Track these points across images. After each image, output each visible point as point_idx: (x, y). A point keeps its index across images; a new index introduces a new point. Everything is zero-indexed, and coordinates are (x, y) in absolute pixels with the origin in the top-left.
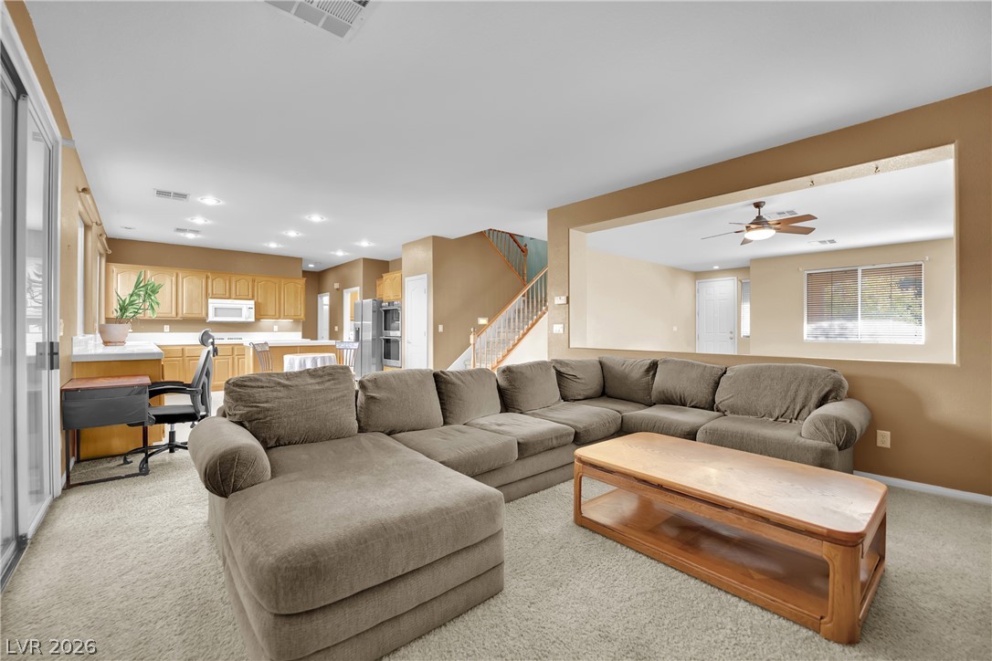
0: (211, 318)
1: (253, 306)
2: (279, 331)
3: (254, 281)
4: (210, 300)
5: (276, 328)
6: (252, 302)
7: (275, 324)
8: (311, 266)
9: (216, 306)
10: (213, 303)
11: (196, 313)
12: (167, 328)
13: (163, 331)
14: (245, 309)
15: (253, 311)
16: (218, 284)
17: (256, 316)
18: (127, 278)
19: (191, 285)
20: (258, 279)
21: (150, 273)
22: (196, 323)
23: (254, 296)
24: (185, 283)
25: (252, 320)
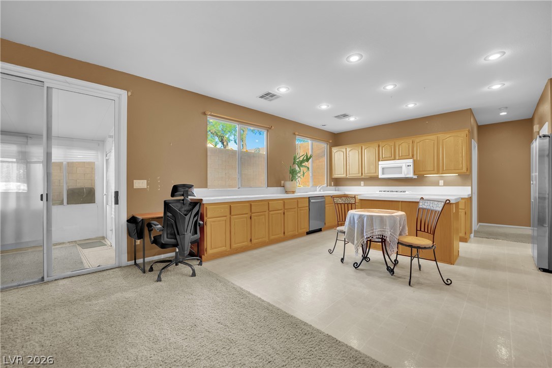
0: (381, 176)
1: (411, 164)
3: (413, 142)
4: (380, 163)
5: (441, 182)
6: (411, 160)
7: (441, 178)
9: (384, 166)
10: (382, 164)
11: (372, 173)
12: (362, 183)
13: (360, 185)
14: (405, 167)
15: (412, 168)
16: (386, 149)
17: (414, 172)
18: (338, 154)
19: (369, 153)
20: (417, 140)
21: (348, 150)
22: (373, 180)
23: (413, 156)
24: (366, 153)
25: (411, 175)
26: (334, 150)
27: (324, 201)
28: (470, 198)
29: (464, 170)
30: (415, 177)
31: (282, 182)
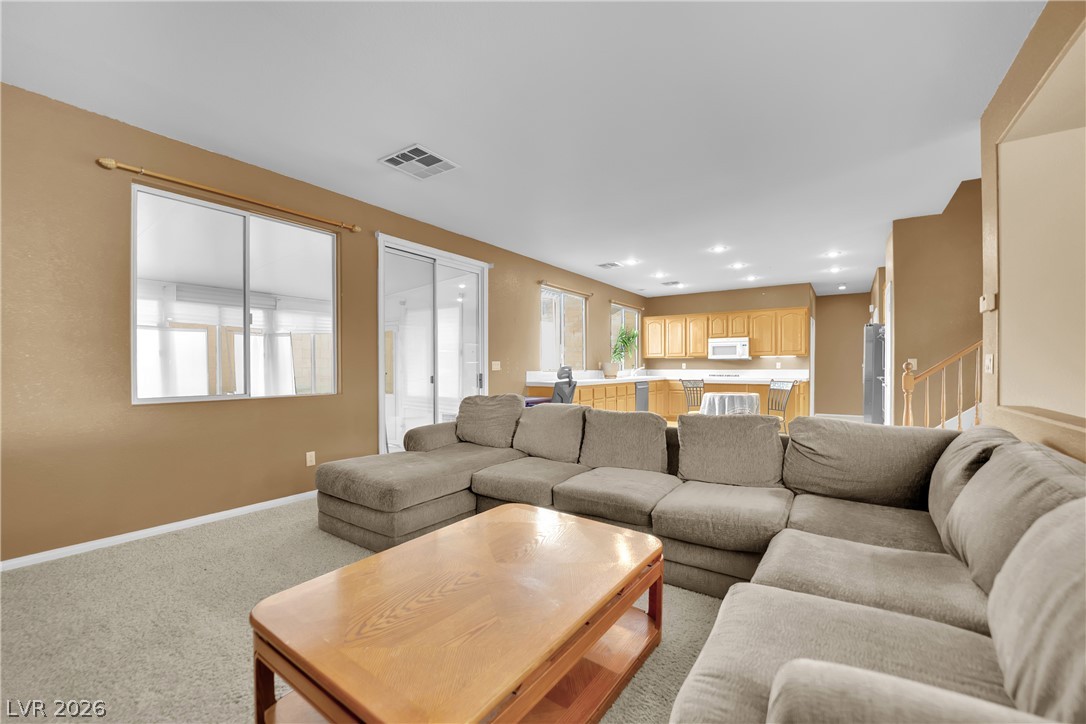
0: (710, 357)
1: (747, 344)
2: (782, 368)
3: (749, 318)
4: (710, 340)
5: (778, 365)
6: (747, 339)
7: (778, 360)
8: (842, 288)
9: (714, 345)
10: (713, 342)
11: (700, 353)
12: (684, 365)
13: (681, 368)
14: (740, 348)
15: (747, 348)
16: (717, 325)
17: (750, 352)
18: (654, 327)
19: (695, 326)
20: (754, 314)
21: (667, 321)
22: (701, 361)
23: (749, 333)
24: (692, 327)
25: (746, 356)
26: (648, 320)
27: (647, 388)
28: (809, 382)
29: (803, 351)
30: (750, 358)
31: (600, 364)
